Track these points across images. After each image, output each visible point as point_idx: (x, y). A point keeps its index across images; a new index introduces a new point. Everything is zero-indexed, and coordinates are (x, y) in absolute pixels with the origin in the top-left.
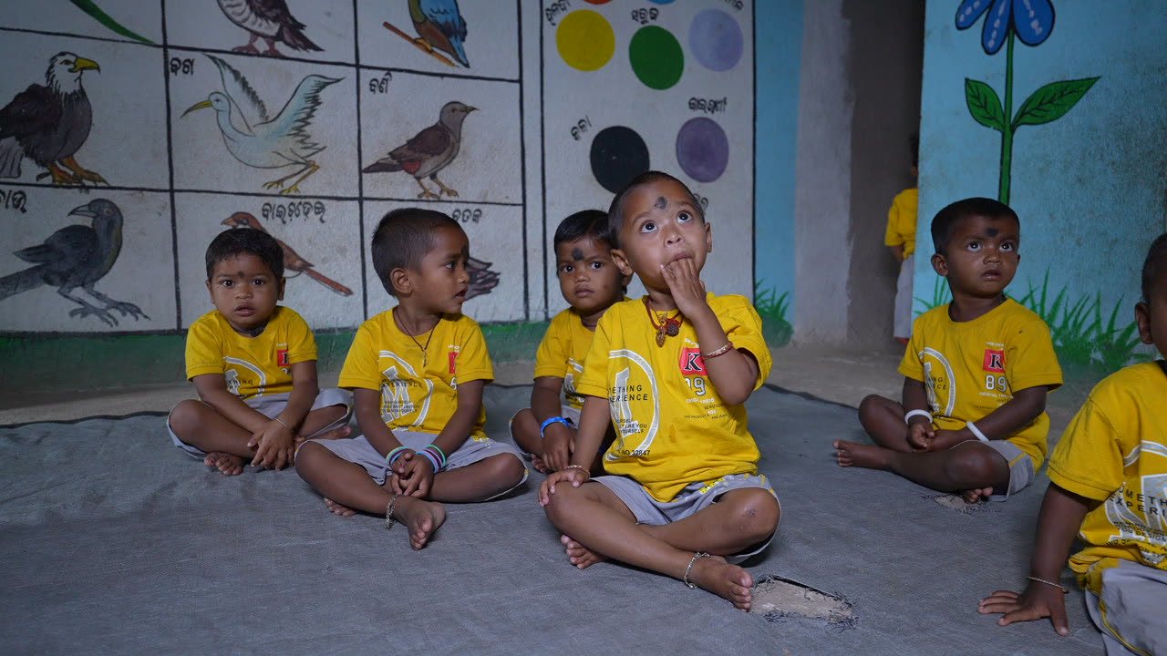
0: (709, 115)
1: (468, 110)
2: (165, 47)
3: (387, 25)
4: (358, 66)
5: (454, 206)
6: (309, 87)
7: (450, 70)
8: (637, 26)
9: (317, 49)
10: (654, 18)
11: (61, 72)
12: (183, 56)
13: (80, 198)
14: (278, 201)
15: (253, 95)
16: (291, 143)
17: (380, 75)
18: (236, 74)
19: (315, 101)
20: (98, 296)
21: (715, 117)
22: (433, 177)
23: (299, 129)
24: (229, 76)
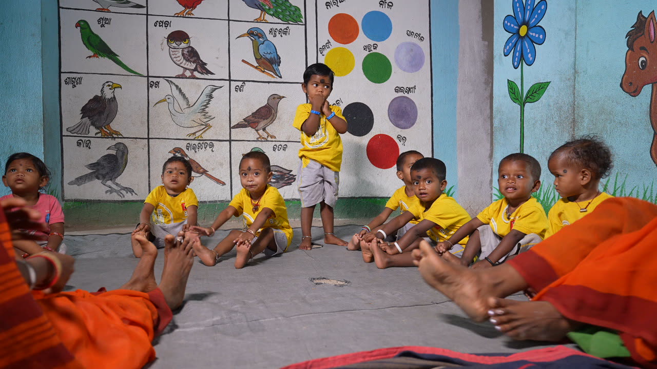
0: (406, 95)
1: (281, 98)
2: (148, 77)
3: (243, 61)
4: (230, 80)
5: (274, 143)
6: (208, 91)
7: (273, 80)
8: (367, 53)
9: (212, 74)
10: (375, 48)
11: (106, 89)
12: (155, 80)
13: (111, 142)
14: (193, 142)
15: (183, 95)
16: (200, 116)
17: (240, 84)
18: (177, 86)
19: (211, 97)
20: (117, 184)
21: (410, 96)
22: (264, 129)
23: (203, 110)
24: (174, 87)
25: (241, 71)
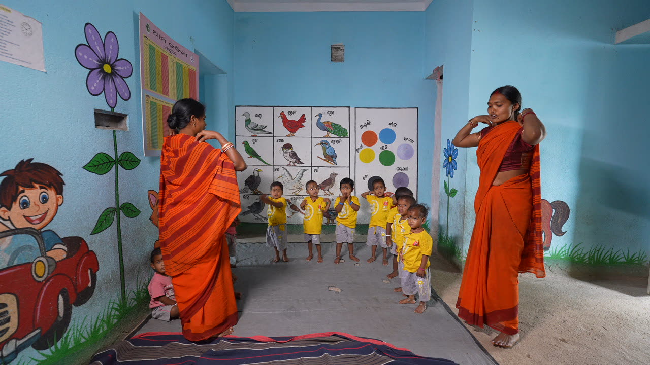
0: (403, 172)
1: (336, 175)
2: (274, 166)
3: (318, 157)
4: (312, 166)
5: (333, 197)
6: (301, 172)
7: (333, 166)
8: (382, 150)
9: (303, 164)
10: (386, 148)
11: (256, 172)
12: (277, 167)
13: (257, 197)
14: (294, 196)
15: (290, 174)
16: (297, 184)
17: (316, 168)
18: (287, 170)
19: (302, 175)
20: (260, 216)
21: (405, 172)
22: (328, 190)
23: (299, 181)
24: (285, 170)
25: (317, 162)
